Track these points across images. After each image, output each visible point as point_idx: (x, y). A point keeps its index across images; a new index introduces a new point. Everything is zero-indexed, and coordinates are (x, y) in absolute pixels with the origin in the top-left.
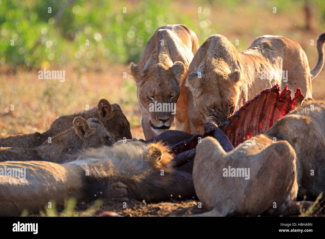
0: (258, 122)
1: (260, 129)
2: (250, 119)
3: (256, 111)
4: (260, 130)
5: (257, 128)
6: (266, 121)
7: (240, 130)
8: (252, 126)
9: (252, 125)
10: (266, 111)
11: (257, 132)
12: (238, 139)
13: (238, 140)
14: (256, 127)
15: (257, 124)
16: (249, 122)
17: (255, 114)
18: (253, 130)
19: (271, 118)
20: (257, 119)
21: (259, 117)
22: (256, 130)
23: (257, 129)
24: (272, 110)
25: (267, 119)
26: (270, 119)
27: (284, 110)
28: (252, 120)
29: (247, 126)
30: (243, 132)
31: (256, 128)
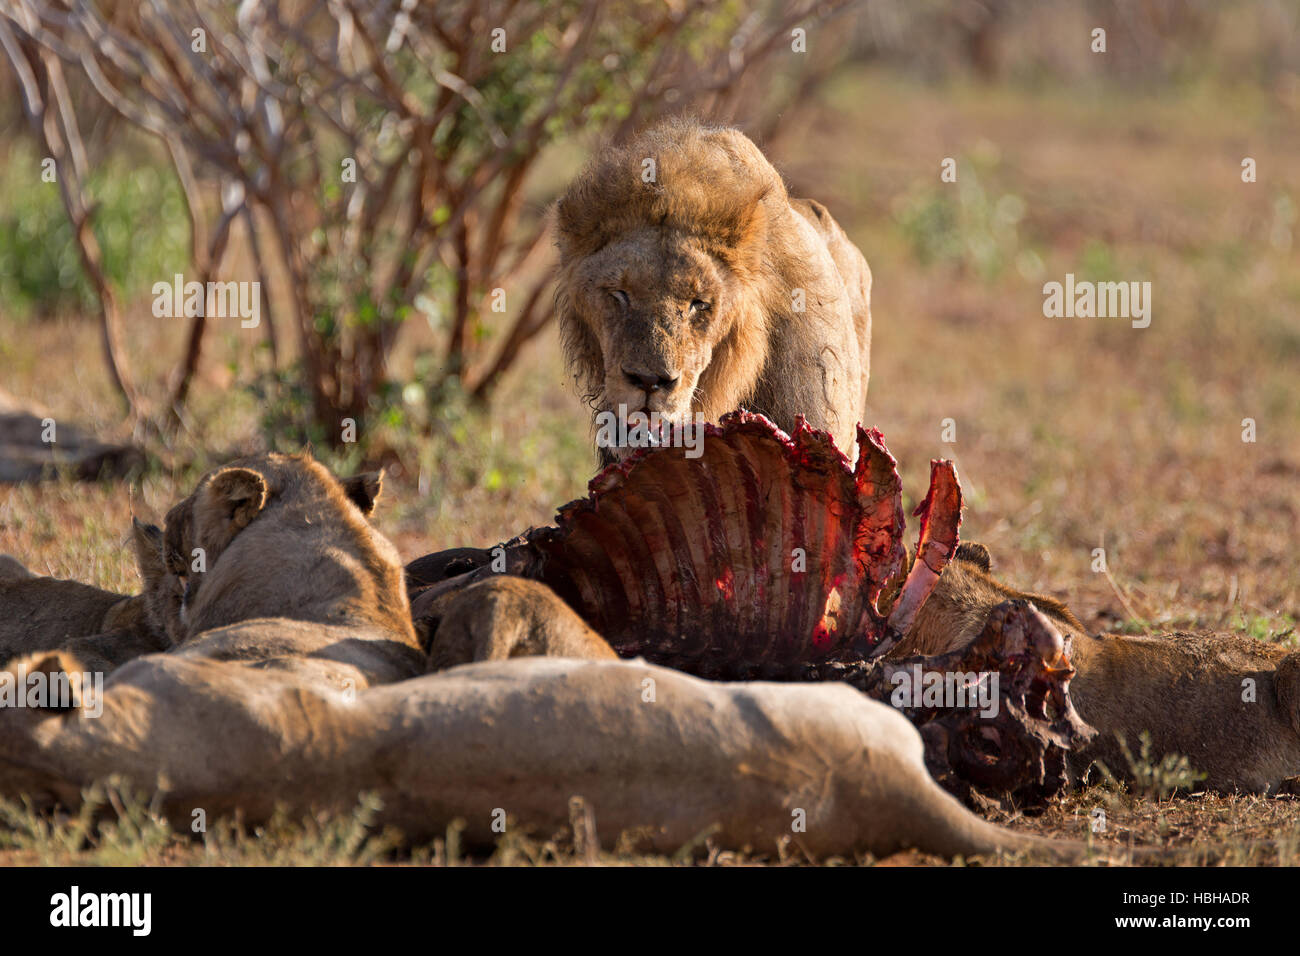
0: (747, 535)
1: (760, 560)
2: (705, 523)
3: (721, 498)
4: (762, 564)
5: (748, 555)
6: (779, 536)
7: (676, 560)
8: (728, 548)
9: (727, 544)
10: (767, 498)
11: (751, 569)
12: (677, 590)
13: (680, 592)
14: (744, 552)
15: (743, 541)
16: (707, 534)
17: (723, 507)
18: (736, 562)
19: (794, 526)
20: (741, 526)
21: (744, 517)
22: (745, 564)
23: (750, 560)
24: (788, 497)
25: (780, 528)
26: (791, 528)
27: (834, 499)
28: (716, 528)
29: (705, 549)
30: (692, 566)
31: (744, 558)
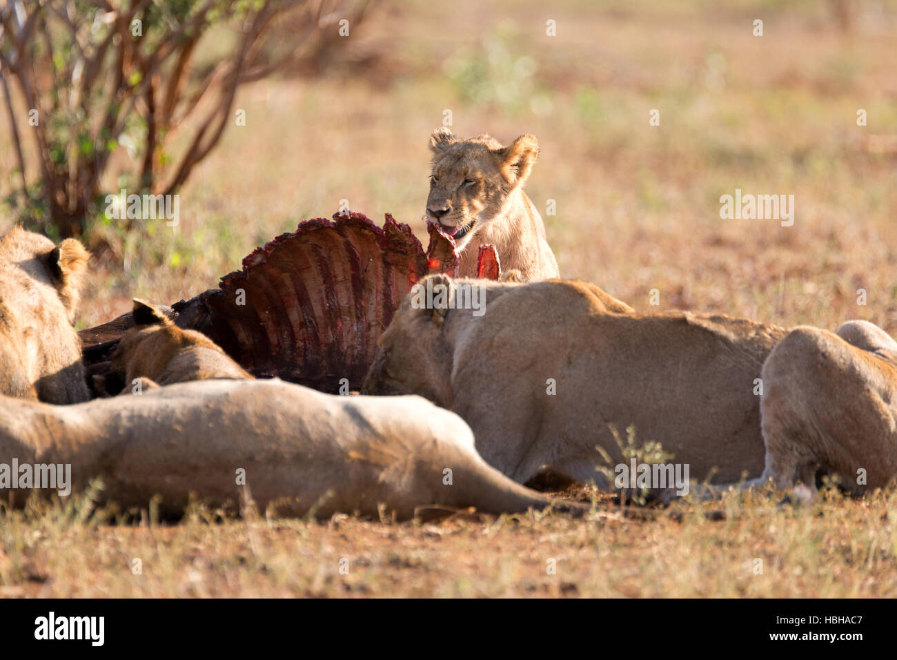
0: (352, 296)
1: (361, 314)
2: (323, 287)
3: (334, 271)
4: (362, 316)
5: (353, 310)
6: (374, 297)
7: (303, 313)
8: (339, 305)
9: (338, 302)
10: (366, 271)
11: (355, 320)
12: (304, 334)
13: (306, 335)
14: (349, 308)
15: (349, 301)
16: (324, 296)
17: (335, 277)
18: (344, 315)
19: (384, 290)
20: (348, 289)
21: (349, 284)
22: (351, 316)
23: (354, 314)
24: (380, 270)
25: (374, 291)
26: (382, 292)
27: (412, 271)
28: (330, 291)
29: (323, 306)
30: (314, 317)
31: (350, 312)
